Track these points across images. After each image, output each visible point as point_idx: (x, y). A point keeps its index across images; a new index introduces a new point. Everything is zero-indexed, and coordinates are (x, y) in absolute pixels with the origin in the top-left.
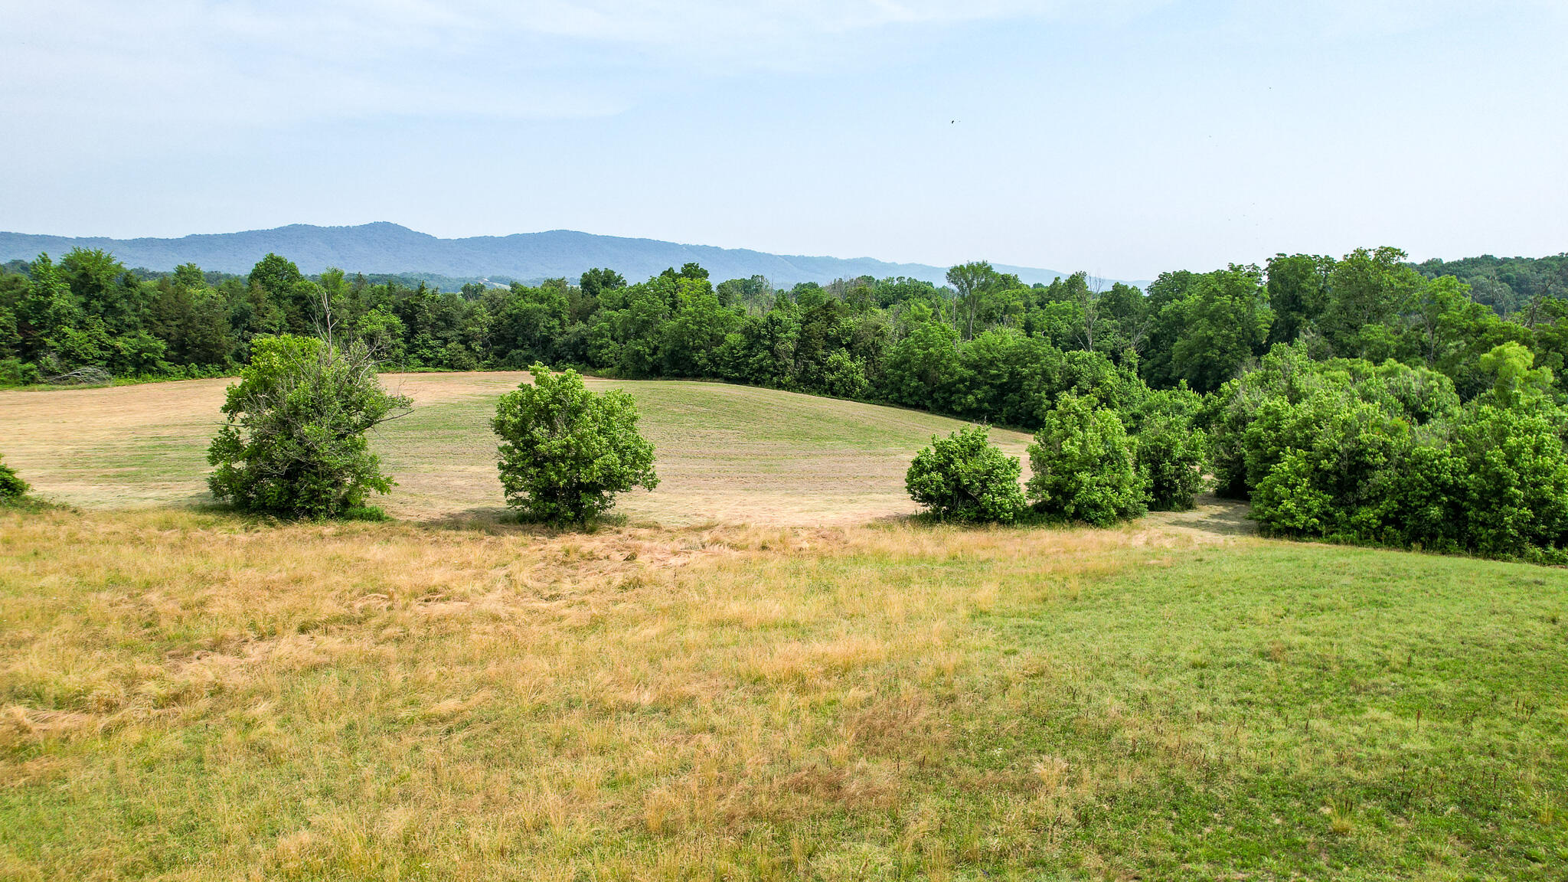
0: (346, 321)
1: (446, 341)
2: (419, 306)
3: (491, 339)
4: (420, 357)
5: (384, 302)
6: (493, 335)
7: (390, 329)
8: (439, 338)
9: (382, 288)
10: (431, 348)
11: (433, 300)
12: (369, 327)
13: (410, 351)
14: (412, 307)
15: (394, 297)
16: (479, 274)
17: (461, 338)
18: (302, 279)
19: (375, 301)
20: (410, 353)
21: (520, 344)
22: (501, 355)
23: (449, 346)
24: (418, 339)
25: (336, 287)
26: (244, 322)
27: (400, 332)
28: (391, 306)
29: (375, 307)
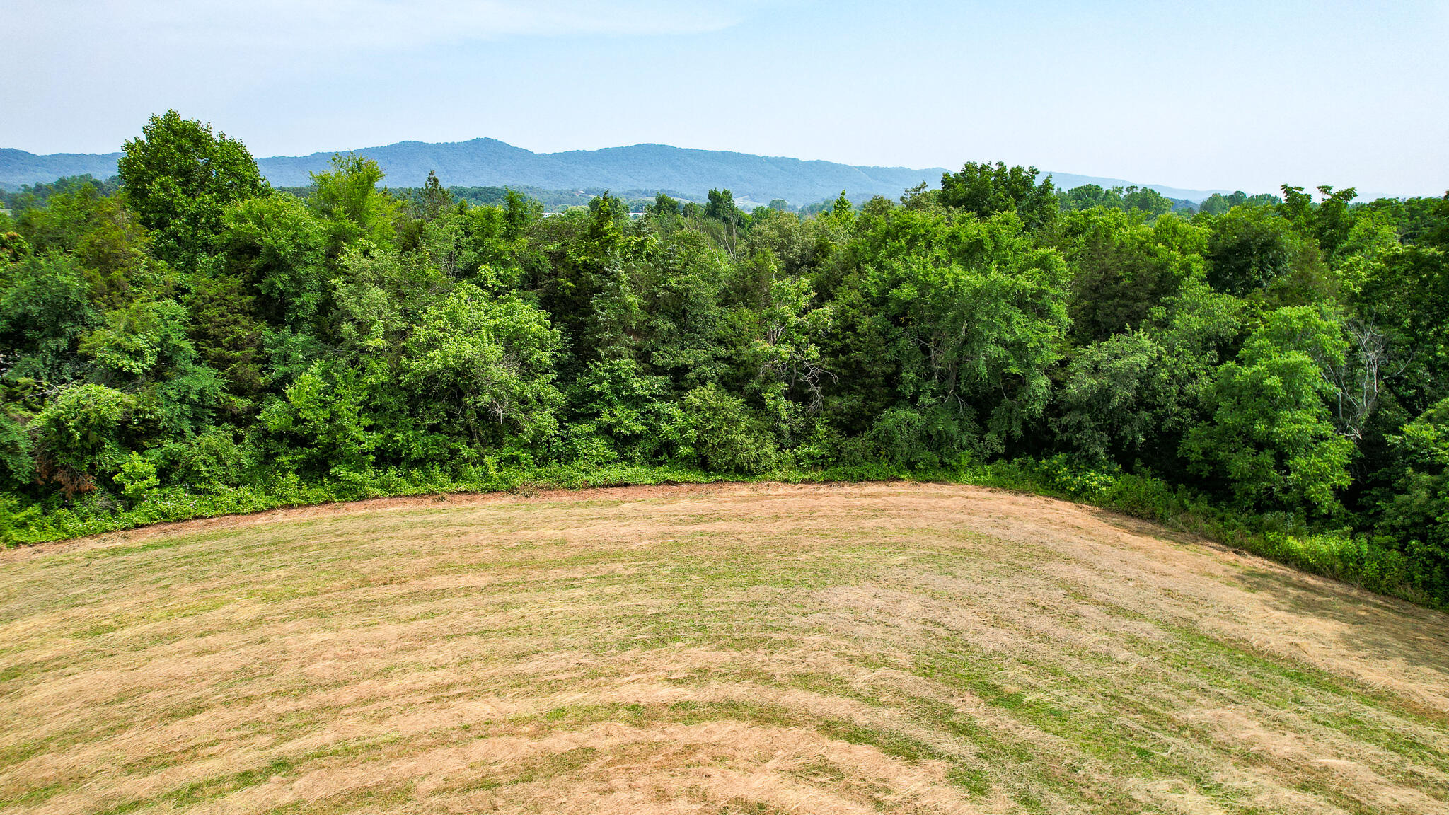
0: (378, 328)
1: (680, 379)
2: (598, 269)
3: (824, 378)
4: (606, 431)
5: (496, 259)
6: (827, 364)
7: (514, 342)
8: (657, 370)
9: (489, 216)
10: (636, 401)
11: (639, 251)
12: (451, 348)
13: (574, 412)
14: (576, 273)
15: (522, 241)
16: (573, 187)
17: (723, 368)
18: (264, 192)
19: (470, 255)
20: (575, 418)
21: (909, 391)
22: (850, 425)
23: (692, 397)
24: (598, 377)
25: (356, 213)
26: (58, 333)
27: (545, 357)
28: (516, 271)
29: (469, 273)
